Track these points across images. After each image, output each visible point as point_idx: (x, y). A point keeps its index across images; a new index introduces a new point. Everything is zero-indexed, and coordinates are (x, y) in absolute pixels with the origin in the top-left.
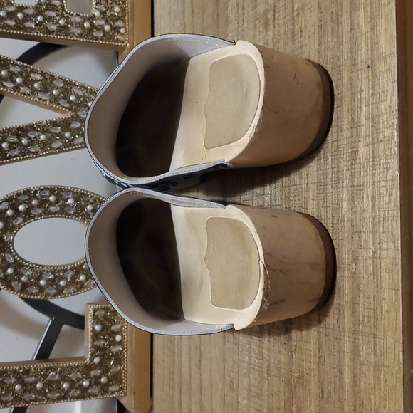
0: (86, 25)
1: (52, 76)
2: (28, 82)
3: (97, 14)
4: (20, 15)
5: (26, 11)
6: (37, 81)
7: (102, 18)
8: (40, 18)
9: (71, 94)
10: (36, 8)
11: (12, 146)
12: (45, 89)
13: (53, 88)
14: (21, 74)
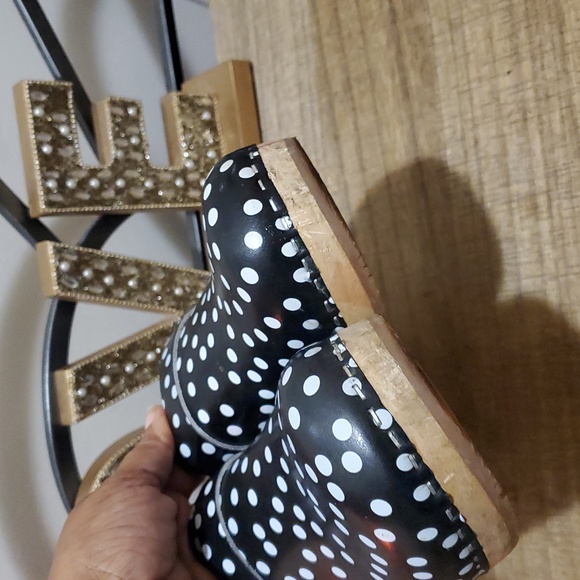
0: (179, 183)
1: (149, 266)
2: (121, 282)
3: (189, 164)
4: (94, 183)
5: (100, 175)
6: (131, 277)
7: (197, 170)
8: (120, 183)
9: (176, 286)
10: (112, 168)
11: (115, 378)
12: (144, 285)
13: (152, 284)
14: (109, 271)
